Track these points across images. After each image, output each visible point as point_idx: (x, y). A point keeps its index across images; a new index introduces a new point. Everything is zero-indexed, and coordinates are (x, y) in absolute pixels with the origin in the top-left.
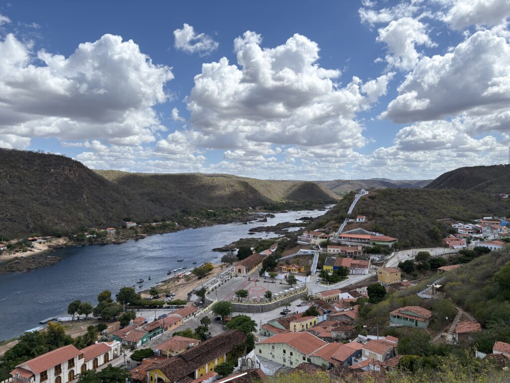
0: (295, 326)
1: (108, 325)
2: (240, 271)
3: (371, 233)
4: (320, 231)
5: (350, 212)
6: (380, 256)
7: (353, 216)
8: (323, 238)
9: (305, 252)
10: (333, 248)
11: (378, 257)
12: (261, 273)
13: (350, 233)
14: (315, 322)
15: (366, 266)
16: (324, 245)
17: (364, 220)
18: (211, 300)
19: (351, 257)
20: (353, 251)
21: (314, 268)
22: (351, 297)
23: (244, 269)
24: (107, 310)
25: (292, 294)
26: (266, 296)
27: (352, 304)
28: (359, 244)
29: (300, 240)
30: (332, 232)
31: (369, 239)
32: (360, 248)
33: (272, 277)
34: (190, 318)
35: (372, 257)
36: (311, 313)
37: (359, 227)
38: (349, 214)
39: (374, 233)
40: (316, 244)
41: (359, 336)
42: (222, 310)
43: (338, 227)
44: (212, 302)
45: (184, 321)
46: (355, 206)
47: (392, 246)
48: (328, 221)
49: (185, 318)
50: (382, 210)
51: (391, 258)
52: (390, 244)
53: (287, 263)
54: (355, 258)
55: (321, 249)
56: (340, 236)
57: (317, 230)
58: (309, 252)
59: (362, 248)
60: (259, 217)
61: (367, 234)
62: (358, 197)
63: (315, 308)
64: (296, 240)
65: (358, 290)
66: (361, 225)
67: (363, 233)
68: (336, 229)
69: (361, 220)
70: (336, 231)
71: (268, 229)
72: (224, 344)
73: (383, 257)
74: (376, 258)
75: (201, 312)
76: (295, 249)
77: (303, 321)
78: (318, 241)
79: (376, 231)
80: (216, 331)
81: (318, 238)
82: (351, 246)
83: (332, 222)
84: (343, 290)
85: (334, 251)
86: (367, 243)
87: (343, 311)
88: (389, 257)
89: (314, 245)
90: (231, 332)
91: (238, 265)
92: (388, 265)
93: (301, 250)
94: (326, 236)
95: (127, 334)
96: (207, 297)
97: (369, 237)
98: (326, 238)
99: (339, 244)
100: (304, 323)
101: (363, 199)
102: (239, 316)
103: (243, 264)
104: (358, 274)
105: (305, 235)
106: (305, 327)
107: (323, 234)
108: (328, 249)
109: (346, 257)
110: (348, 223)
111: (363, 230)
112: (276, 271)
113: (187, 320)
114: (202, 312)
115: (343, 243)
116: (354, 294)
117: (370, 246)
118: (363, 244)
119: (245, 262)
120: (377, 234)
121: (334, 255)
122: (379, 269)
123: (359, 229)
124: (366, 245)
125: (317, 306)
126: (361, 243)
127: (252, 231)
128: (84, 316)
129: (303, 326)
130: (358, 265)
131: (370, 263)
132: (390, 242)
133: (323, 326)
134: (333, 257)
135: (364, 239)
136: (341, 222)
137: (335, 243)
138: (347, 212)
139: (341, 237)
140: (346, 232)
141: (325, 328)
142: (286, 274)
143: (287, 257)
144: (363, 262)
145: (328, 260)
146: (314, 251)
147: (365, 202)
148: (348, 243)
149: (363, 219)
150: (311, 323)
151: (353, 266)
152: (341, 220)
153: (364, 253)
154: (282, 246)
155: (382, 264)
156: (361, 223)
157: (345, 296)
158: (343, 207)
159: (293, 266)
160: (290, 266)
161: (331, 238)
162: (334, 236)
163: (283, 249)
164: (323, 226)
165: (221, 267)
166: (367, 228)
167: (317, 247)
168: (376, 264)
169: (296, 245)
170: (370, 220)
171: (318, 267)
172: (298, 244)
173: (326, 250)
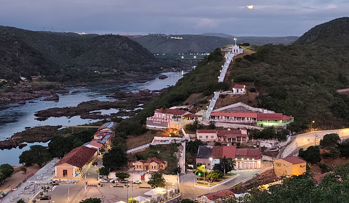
2: (65, 173)
3: (257, 109)
4: (181, 109)
5: (221, 79)
6: (273, 142)
7: (225, 86)
8: (187, 119)
10: (205, 132)
11: (271, 144)
12: (103, 174)
13: (226, 110)
16: (192, 129)
17: (244, 90)
28: (241, 126)
30: (199, 110)
31: (255, 119)
32: (244, 132)
33: (122, 177)
35: (262, 143)
37: (238, 102)
38: (221, 83)
39: (261, 110)
40: (179, 128)
47: (287, 128)
50: (266, 76)
51: (288, 144)
52: (285, 125)
53: (139, 157)
55: (187, 135)
56: (213, 115)
57: (176, 107)
58: (170, 140)
59: (247, 132)
61: (251, 111)
62: (229, 58)
66: (239, 99)
67: (245, 110)
68: (204, 105)
69: (240, 90)
70: (205, 108)
73: (277, 143)
74: (268, 144)
78: (181, 124)
79: (262, 106)
81: (180, 119)
82: (231, 129)
85: (207, 137)
86: (252, 124)
88: (285, 143)
89: (175, 129)
92: (285, 154)
93: (156, 138)
94: (192, 115)
97: (254, 116)
98: (192, 118)
99: (212, 128)
101: (237, 61)
103: (68, 162)
105: (158, 115)
108: (198, 135)
109: (227, 145)
110: (222, 96)
111: (245, 106)
112: (126, 170)
115: (218, 125)
117: (256, 128)
118: (247, 127)
120: (266, 111)
122: (277, 161)
123: (239, 104)
124: (251, 127)
130: (246, 155)
134: (208, 146)
135: (248, 119)
136: (210, 95)
137: (206, 126)
138: (217, 78)
139: (213, 117)
140: (220, 109)
142: (142, 174)
144: (252, 152)
145: (202, 150)
147: (240, 64)
148: (225, 125)
149: (242, 89)
152: (209, 92)
153: (250, 138)
155: (277, 153)
156: (241, 96)
159: (152, 161)
160: (147, 162)
161: (199, 119)
162: (203, 116)
166: (249, 103)
167: (181, 132)
168: (269, 154)
169: (146, 130)
170: (253, 90)
171: (187, 162)
172: (148, 130)
173: (193, 136)
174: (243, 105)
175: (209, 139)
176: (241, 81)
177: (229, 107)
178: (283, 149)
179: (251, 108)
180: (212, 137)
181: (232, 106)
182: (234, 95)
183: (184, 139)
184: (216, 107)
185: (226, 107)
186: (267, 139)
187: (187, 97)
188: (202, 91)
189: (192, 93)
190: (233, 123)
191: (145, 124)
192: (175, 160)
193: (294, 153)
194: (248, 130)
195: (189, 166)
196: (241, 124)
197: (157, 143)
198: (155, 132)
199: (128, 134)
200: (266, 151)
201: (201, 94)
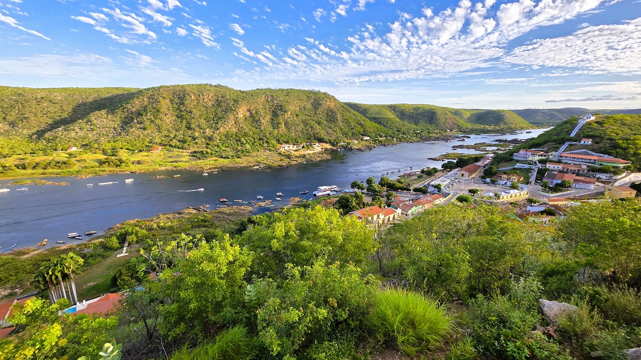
2: (463, 175)
3: (599, 154)
6: (608, 175)
7: (577, 139)
8: (542, 156)
9: (522, 166)
10: (553, 164)
11: (606, 176)
12: (483, 179)
15: (590, 182)
16: (542, 162)
17: (590, 142)
19: (573, 173)
20: (576, 169)
21: (533, 179)
23: (466, 174)
26: (495, 195)
29: (516, 156)
30: (552, 151)
31: (595, 160)
33: (494, 182)
35: (598, 175)
36: (548, 213)
38: (572, 137)
39: (602, 155)
40: (534, 161)
46: (579, 130)
47: (624, 168)
53: (506, 173)
54: (578, 175)
55: (540, 165)
57: (535, 149)
58: (527, 166)
60: (457, 137)
61: (593, 155)
62: (582, 122)
63: (550, 210)
66: (586, 147)
67: (588, 154)
69: (586, 142)
70: (556, 151)
73: (611, 176)
74: (603, 176)
75: (444, 200)
76: (511, 163)
81: (536, 156)
84: (569, 200)
85: (554, 167)
86: (592, 163)
88: (619, 177)
89: (531, 161)
91: (461, 170)
92: (617, 184)
93: (518, 164)
94: (545, 154)
95: (401, 205)
96: (443, 190)
99: (559, 162)
101: (588, 124)
103: (464, 170)
104: (581, 189)
105: (522, 152)
107: (542, 153)
108: (548, 165)
109: (568, 173)
110: (571, 145)
111: (589, 151)
112: (496, 178)
115: (564, 161)
117: (596, 165)
118: (588, 164)
119: (467, 169)
120: (606, 156)
122: (607, 186)
123: (584, 150)
124: (591, 165)
125: (552, 208)
128: (360, 190)
130: (582, 181)
131: (596, 180)
132: (622, 164)
134: (553, 172)
135: (589, 160)
136: (562, 143)
137: (555, 161)
138: (569, 135)
139: (561, 157)
140: (568, 152)
142: (505, 181)
143: (505, 168)
144: (588, 179)
145: (548, 174)
146: (531, 166)
147: (591, 127)
151: (576, 181)
155: (610, 182)
158: (565, 130)
159: (513, 176)
160: (510, 176)
161: (550, 157)
162: (553, 155)
164: (540, 146)
166: (593, 150)
167: (535, 163)
168: (603, 182)
169: (512, 160)
170: (597, 143)
171: (537, 179)
172: (514, 160)
173: (544, 165)
174: (587, 151)
175: (556, 168)
176: (588, 137)
177: (575, 151)
178: (616, 180)
179: (593, 153)
180: (558, 167)
181: (578, 151)
182: (581, 145)
183: (537, 166)
184: (565, 150)
185: (573, 152)
186: (603, 173)
187: (544, 144)
188: (555, 141)
189: (548, 142)
190: (577, 161)
191: (512, 156)
192: (528, 178)
193: (627, 184)
194: (588, 166)
195: (538, 181)
196: (584, 162)
197: (518, 167)
198: (518, 161)
199: (501, 160)
200: (600, 180)
201: (554, 143)
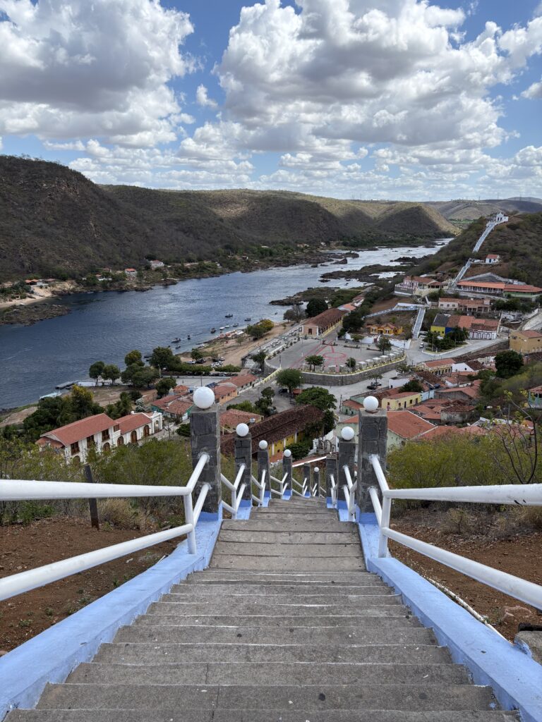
0: (389, 404)
1: (142, 393)
2: (310, 331)
3: (507, 280)
4: (429, 277)
5: (477, 249)
6: (516, 314)
7: (481, 255)
8: (433, 287)
9: (404, 307)
10: (447, 301)
11: (514, 316)
12: (341, 335)
13: (473, 280)
14: (417, 399)
15: (493, 327)
16: (434, 297)
17: (497, 260)
18: (273, 367)
19: (473, 314)
20: (476, 307)
21: (416, 330)
22: (469, 369)
23: (316, 329)
24: (138, 375)
25: (383, 363)
26: (348, 365)
27: (471, 378)
28: (486, 296)
29: (399, 289)
30: (447, 278)
31: (502, 290)
32: (487, 302)
33: (356, 340)
34: (247, 389)
35: (504, 315)
36: (412, 388)
37: (488, 272)
38: (475, 252)
39: (511, 281)
40: (423, 296)
41: (481, 419)
42: (289, 380)
43: (457, 272)
44: (275, 370)
45: (240, 392)
46: (486, 239)
47: (536, 301)
48: (442, 262)
49: (241, 388)
50: (526, 245)
51: (534, 317)
52: (534, 297)
53: (378, 321)
54: (478, 316)
55: (429, 303)
56: (459, 284)
57: (425, 275)
58: (412, 306)
59: (490, 302)
60: (336, 256)
61: (500, 281)
62: (490, 226)
63: (417, 381)
64: (393, 289)
65: (480, 360)
66: (491, 268)
67: (493, 280)
68: (453, 274)
69: (492, 260)
70: (453, 277)
71: (349, 275)
72: (294, 421)
73: (521, 315)
74: (510, 316)
75: (261, 383)
76: (390, 302)
77: (400, 397)
78: (426, 291)
79: (513, 277)
80: (282, 406)
81: (425, 287)
82: (475, 299)
83: (449, 264)
84: (458, 360)
85: (448, 305)
86: (498, 295)
87: (457, 387)
88: (530, 316)
89: (419, 297)
90: (303, 407)
91: (308, 323)
92: (527, 327)
93: (399, 304)
94: (438, 284)
95: (169, 404)
96: (267, 363)
97: (502, 286)
98: (437, 287)
100: (402, 401)
101: (498, 229)
102: (312, 389)
103: (315, 323)
104: (482, 339)
105: (407, 282)
106: (402, 406)
107: (434, 281)
108: (440, 303)
109: (466, 315)
110: (473, 266)
111: (495, 276)
112: (362, 333)
113: (244, 391)
114: (262, 381)
115: (462, 294)
116: (474, 365)
117: (502, 299)
118: (492, 297)
119: (317, 319)
120: (516, 282)
121: (447, 312)
122: (513, 332)
123: (489, 274)
124: (497, 298)
125: (420, 379)
126: (490, 294)
127: (326, 277)
128: (109, 381)
129: (400, 404)
130: (483, 325)
131: (500, 323)
132: (534, 293)
133: (429, 406)
134: (446, 315)
135: (495, 289)
136: (462, 264)
137: (450, 295)
138: (472, 248)
139: (459, 287)
140: (468, 279)
141: (432, 408)
142: (375, 337)
143: (379, 313)
144: (490, 323)
145: (439, 318)
146: (418, 305)
147: (500, 233)
148: (470, 295)
149: (494, 260)
150: (411, 401)
151: (475, 327)
152: (462, 261)
153: (493, 309)
154: (371, 298)
155: (518, 325)
156: (493, 266)
157: (462, 367)
158: (468, 241)
159: (387, 326)
160: (383, 326)
161: (445, 288)
162: (450, 285)
163: (372, 302)
164: (434, 270)
165: (284, 325)
166: (500, 273)
167: (424, 300)
168: (508, 326)
171: (422, 329)
172: (394, 296)
173: (435, 303)
174: (493, 275)
175: (451, 307)
176: (495, 252)
177: (478, 276)
178: (526, 321)
180: (454, 306)
181: (481, 276)
182: (486, 265)
183: (426, 306)
186: (510, 310)
187: (439, 265)
189: (445, 262)
190: (479, 293)
191: (394, 291)
192: (410, 328)
194: (492, 301)
195: (424, 332)
196: (487, 294)
197: (398, 309)
200: (506, 323)
